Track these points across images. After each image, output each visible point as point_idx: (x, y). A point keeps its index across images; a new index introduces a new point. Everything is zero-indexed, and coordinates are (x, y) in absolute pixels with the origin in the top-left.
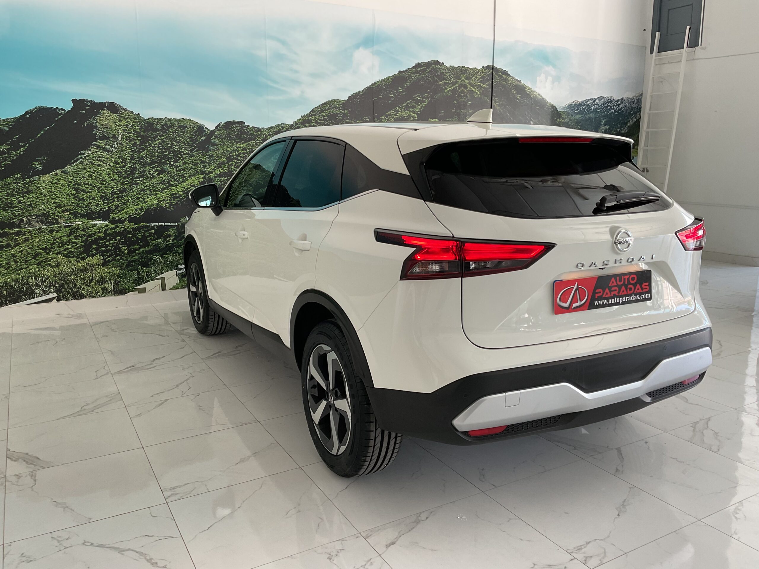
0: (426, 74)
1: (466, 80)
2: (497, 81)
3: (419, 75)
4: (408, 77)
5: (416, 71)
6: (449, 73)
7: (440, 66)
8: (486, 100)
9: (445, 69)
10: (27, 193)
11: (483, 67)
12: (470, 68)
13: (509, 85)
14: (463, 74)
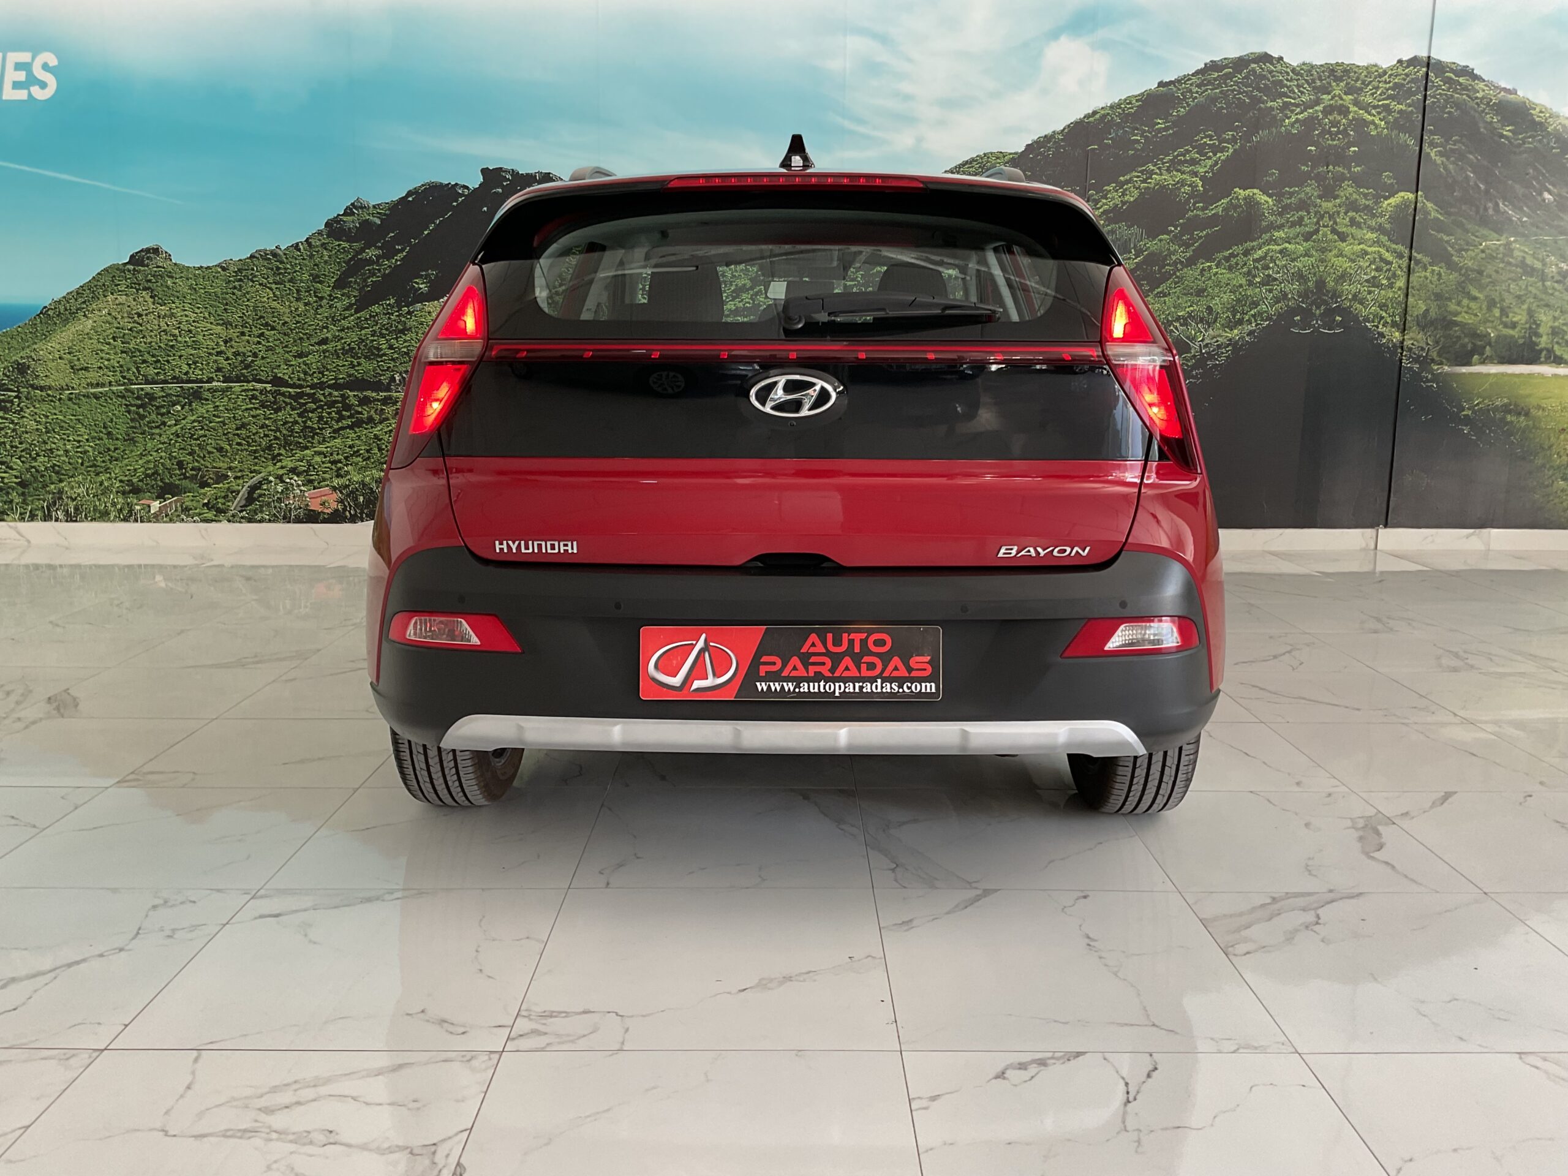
0: (1231, 86)
1: (1346, 94)
2: (1440, 94)
3: (1211, 89)
4: (1182, 94)
5: (1205, 80)
6: (1299, 79)
7: (1272, 64)
8: (1406, 141)
9: (1288, 74)
10: (402, 332)
11: (1400, 61)
12: (1358, 66)
13: (1477, 103)
14: (1338, 79)
